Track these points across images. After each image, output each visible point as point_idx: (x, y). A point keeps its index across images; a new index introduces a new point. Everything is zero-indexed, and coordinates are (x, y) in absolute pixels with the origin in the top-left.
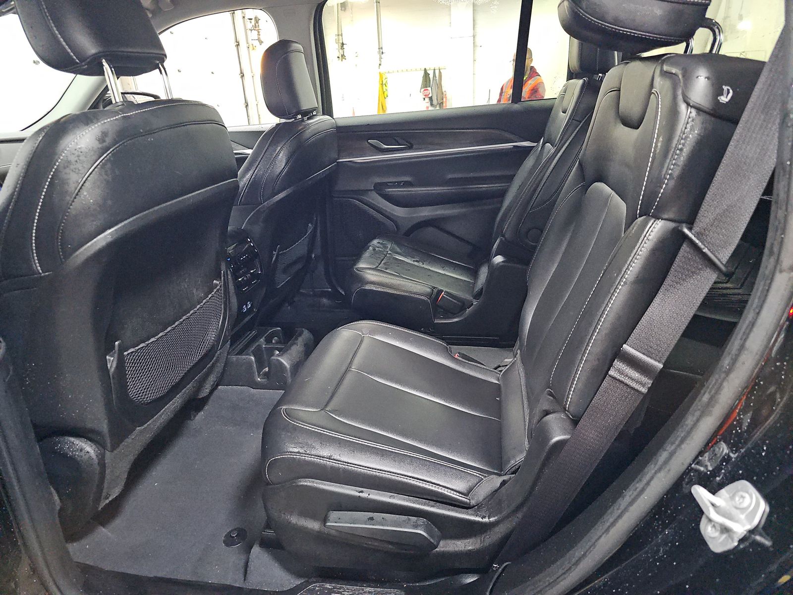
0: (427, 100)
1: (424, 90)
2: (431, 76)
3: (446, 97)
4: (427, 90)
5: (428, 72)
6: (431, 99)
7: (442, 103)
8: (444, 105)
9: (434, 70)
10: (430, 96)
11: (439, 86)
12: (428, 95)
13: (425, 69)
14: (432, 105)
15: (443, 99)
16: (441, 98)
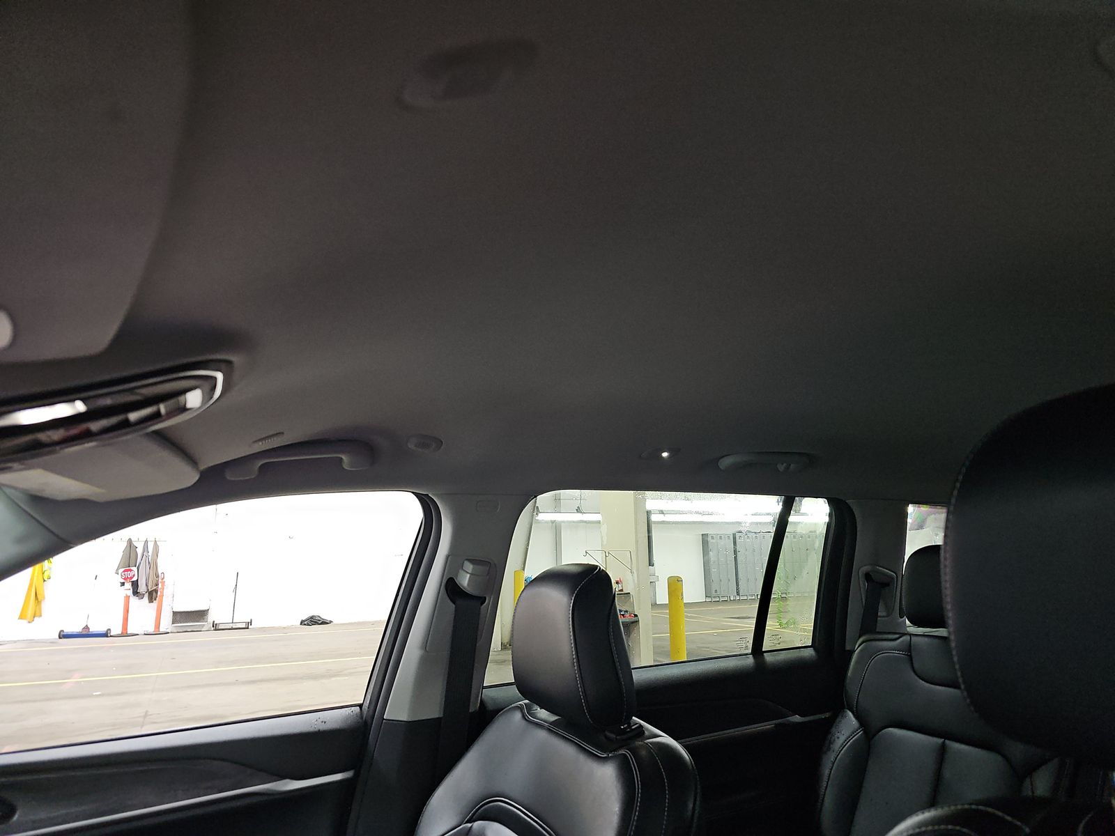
0: (128, 585)
1: (124, 571)
2: (140, 551)
3: (163, 583)
4: (131, 570)
5: (135, 544)
6: (135, 585)
7: (156, 591)
8: (159, 593)
9: (146, 542)
10: (135, 579)
11: (153, 565)
12: (131, 578)
13: (130, 540)
14: (136, 593)
15: (157, 585)
16: (155, 582)
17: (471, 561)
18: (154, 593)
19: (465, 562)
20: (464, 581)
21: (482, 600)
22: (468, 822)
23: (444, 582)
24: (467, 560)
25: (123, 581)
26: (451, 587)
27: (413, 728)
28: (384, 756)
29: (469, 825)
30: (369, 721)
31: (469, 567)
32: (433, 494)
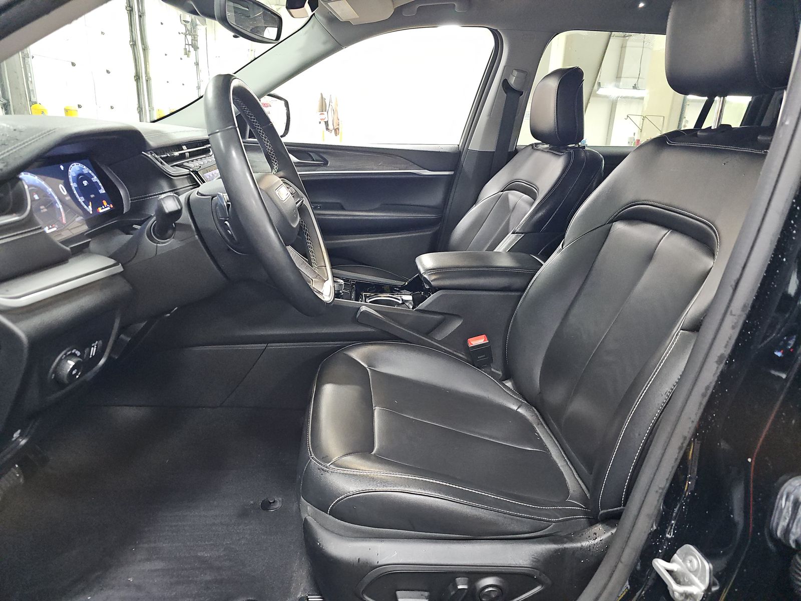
0: (323, 124)
1: (320, 115)
2: (327, 102)
3: (342, 125)
4: (323, 114)
5: (324, 98)
6: (327, 123)
7: (338, 129)
9: (331, 97)
10: (326, 120)
11: (335, 112)
12: (324, 119)
13: (321, 94)
14: (327, 129)
15: (338, 125)
16: (337, 123)
17: (517, 70)
18: (337, 131)
19: (514, 71)
20: (512, 81)
21: (521, 93)
22: (502, 191)
23: (502, 81)
24: (516, 69)
25: (320, 121)
26: (505, 84)
27: (482, 154)
28: (468, 165)
29: (502, 193)
30: (461, 151)
31: (515, 73)
32: (500, 30)
